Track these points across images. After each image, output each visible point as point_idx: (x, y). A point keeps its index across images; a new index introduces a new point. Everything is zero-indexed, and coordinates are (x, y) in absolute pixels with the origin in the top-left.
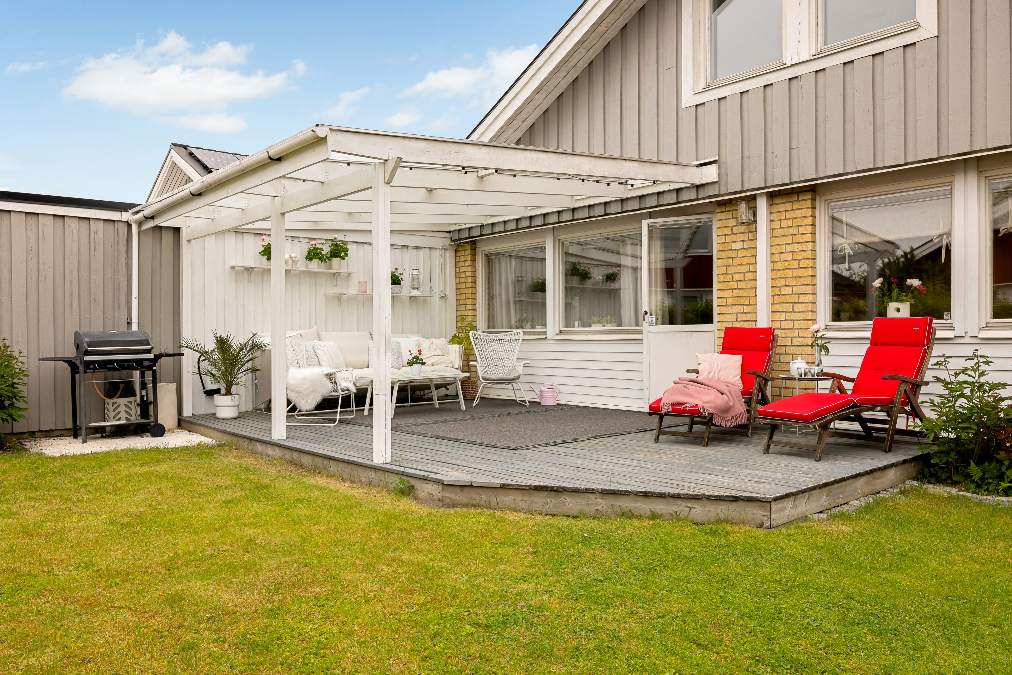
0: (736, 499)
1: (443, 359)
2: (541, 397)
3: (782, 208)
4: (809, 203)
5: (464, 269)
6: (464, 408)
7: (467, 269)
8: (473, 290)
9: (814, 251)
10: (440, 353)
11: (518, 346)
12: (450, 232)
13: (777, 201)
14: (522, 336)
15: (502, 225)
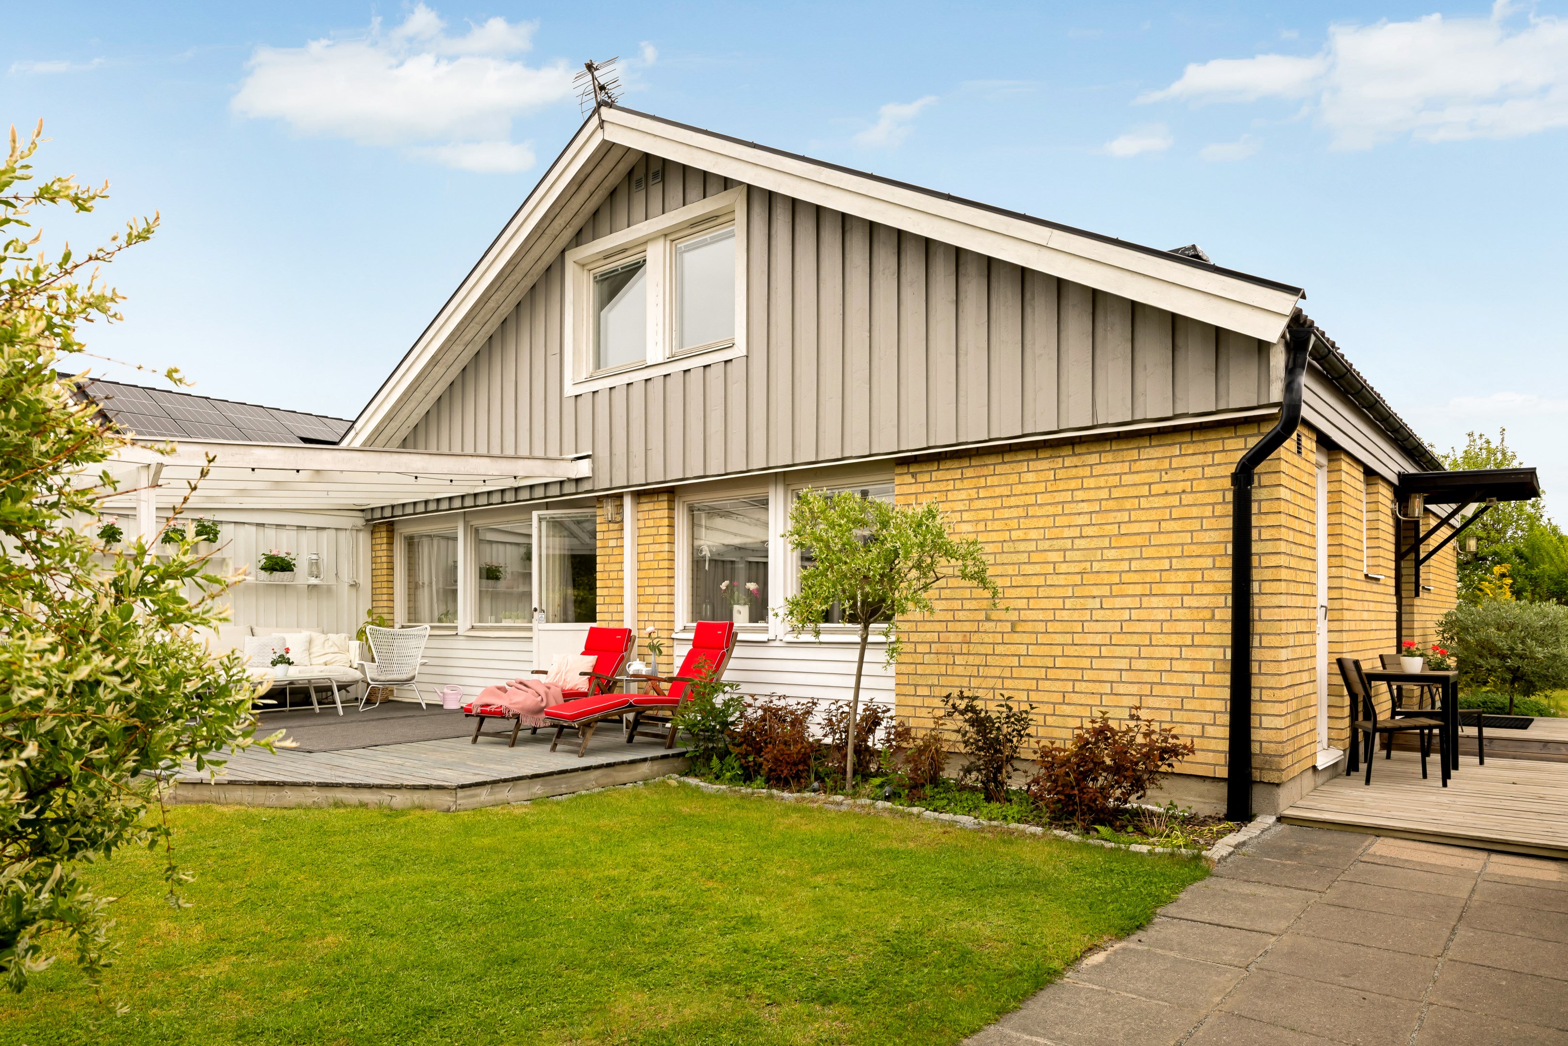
0: (427, 787)
1: (339, 657)
2: (444, 700)
3: (645, 507)
4: (665, 505)
5: (380, 554)
6: (341, 713)
7: (382, 552)
8: (390, 578)
9: (671, 552)
10: (336, 650)
11: (424, 643)
12: (363, 510)
13: (643, 500)
14: (429, 632)
15: (412, 507)
